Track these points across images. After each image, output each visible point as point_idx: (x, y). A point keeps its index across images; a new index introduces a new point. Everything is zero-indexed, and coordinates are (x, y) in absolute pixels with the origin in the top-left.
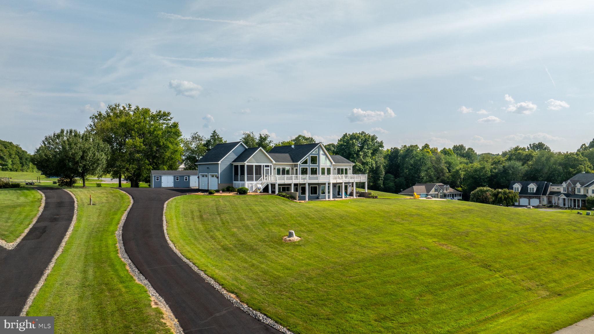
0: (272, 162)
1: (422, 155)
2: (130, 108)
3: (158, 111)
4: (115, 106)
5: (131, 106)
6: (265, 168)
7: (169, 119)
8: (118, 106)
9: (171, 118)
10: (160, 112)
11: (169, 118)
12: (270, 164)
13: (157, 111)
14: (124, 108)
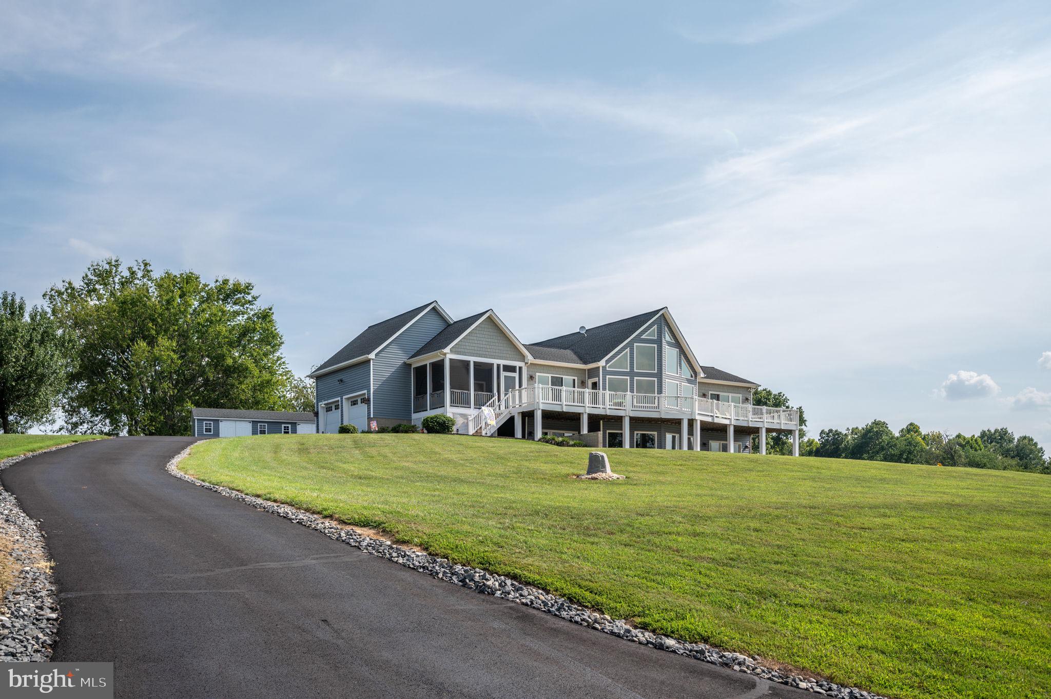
0: (522, 358)
1: (905, 442)
2: (148, 271)
3: (220, 280)
4: (107, 267)
5: (149, 268)
6: (503, 374)
7: (249, 302)
8: (117, 266)
9: (255, 298)
10: (226, 282)
11: (249, 298)
12: (518, 364)
13: (217, 281)
14: (133, 273)
